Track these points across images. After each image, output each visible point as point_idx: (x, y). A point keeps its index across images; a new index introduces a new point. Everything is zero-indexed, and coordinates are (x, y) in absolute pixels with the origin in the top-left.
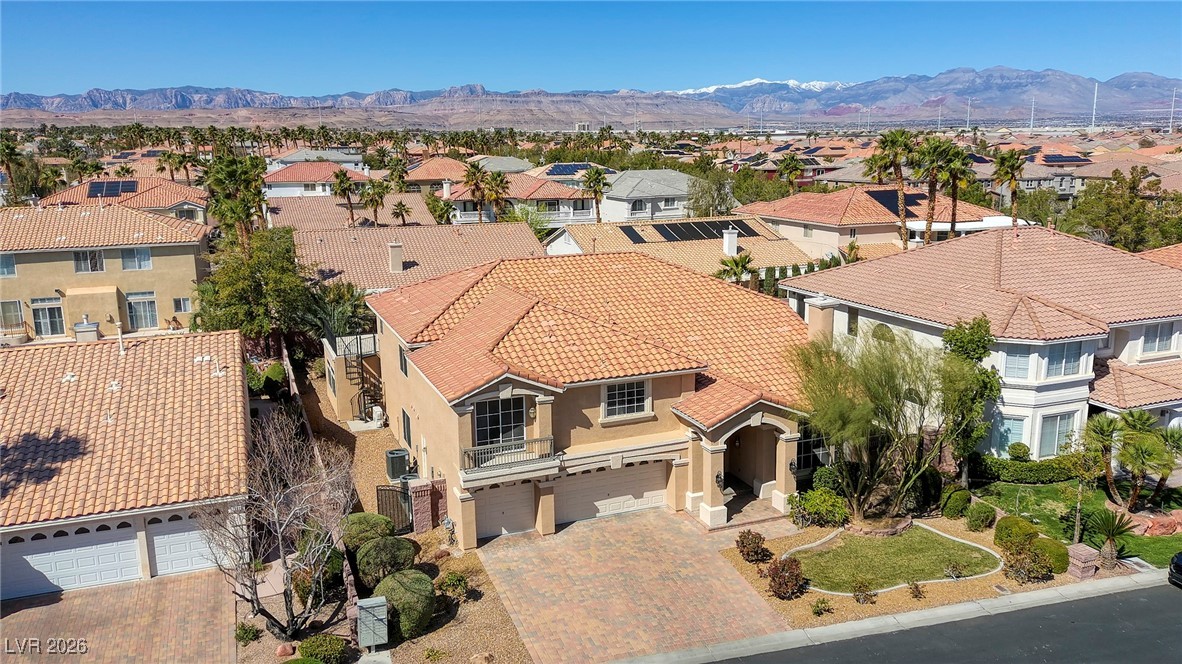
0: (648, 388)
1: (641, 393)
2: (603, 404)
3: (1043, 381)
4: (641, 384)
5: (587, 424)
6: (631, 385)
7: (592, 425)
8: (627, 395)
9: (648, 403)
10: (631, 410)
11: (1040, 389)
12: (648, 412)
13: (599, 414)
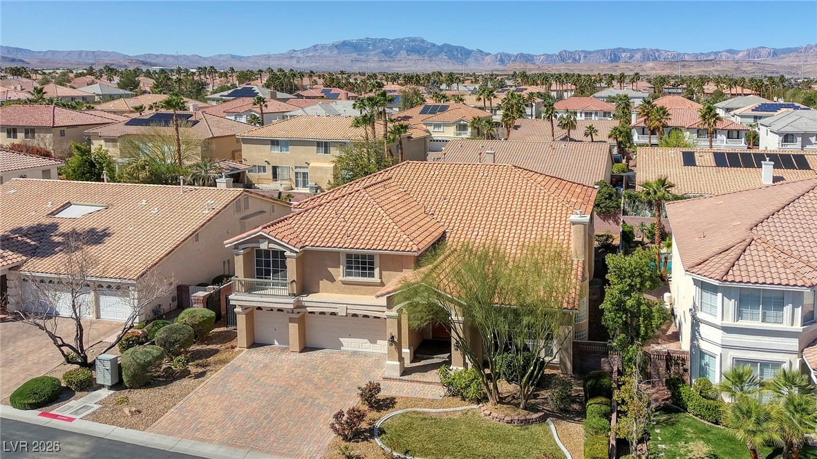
0: (377, 261)
1: (372, 263)
2: (341, 266)
3: (730, 322)
4: (372, 257)
5: (332, 280)
6: (364, 256)
7: (335, 281)
8: (362, 263)
9: (377, 271)
10: (364, 275)
11: (727, 330)
12: (376, 279)
13: (339, 273)
